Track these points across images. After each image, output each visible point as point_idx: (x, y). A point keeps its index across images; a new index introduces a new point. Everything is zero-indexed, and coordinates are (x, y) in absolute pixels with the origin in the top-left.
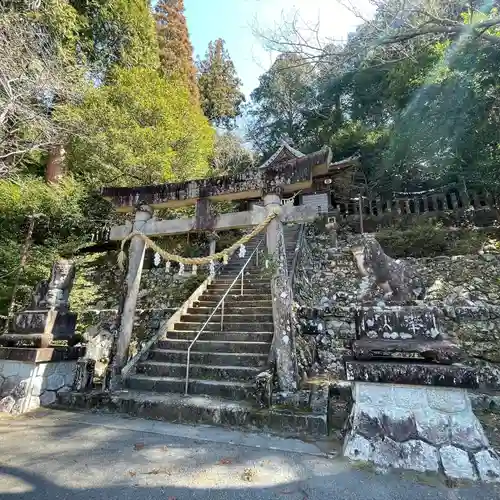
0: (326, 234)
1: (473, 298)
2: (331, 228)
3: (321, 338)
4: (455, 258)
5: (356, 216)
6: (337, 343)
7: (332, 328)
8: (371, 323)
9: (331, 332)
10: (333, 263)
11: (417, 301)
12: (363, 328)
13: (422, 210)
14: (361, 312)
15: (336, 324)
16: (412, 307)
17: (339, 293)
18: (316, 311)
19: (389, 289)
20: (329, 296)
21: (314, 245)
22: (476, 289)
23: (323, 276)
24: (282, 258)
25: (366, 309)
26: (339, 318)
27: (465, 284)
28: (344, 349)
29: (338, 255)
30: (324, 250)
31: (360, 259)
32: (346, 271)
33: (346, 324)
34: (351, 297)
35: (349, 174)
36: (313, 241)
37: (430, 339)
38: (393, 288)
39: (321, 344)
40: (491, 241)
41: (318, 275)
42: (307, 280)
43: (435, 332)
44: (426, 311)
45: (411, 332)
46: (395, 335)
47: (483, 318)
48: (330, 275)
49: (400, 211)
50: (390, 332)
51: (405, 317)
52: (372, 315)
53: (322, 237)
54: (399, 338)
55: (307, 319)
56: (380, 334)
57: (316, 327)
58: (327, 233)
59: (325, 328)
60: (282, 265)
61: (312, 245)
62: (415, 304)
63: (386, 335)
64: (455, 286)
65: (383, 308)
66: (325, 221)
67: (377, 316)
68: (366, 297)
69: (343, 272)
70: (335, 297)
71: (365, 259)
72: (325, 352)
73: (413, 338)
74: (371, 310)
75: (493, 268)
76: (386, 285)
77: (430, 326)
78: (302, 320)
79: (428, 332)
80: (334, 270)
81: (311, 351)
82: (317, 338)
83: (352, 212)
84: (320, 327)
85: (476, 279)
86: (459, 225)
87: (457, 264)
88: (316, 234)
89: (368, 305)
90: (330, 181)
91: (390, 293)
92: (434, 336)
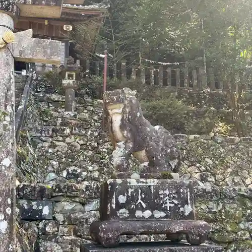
0: (60, 94)
1: (203, 179)
2: (69, 86)
3: (45, 226)
4: (192, 137)
5: (98, 78)
6: (66, 230)
7: (61, 212)
8: (122, 199)
9: (60, 217)
10: (68, 131)
11: (173, 174)
12: (114, 206)
13: (165, 84)
14: (113, 185)
15: (67, 206)
16: (169, 181)
17: (71, 169)
18: (42, 190)
19: (146, 158)
20: (58, 172)
21: (43, 106)
22: (207, 170)
23: (53, 146)
24: (9, 109)
25: (119, 181)
26: (72, 198)
27: (198, 165)
28: (73, 237)
29: (74, 122)
30: (55, 114)
31: (117, 120)
32: (82, 142)
33: (80, 207)
34: (84, 174)
35: (94, 24)
36: (42, 101)
37: (183, 217)
38: (150, 157)
39: (45, 233)
40: (221, 124)
41: (46, 144)
42: (31, 150)
43: (188, 209)
44: (182, 185)
45: (164, 210)
46: (148, 213)
47: (215, 198)
48: (62, 146)
49: (144, 81)
50: (143, 210)
51: (161, 192)
52: (125, 189)
53: (55, 97)
54: (152, 217)
55: (29, 200)
56: (132, 212)
57: (41, 211)
58: (63, 92)
59: (53, 212)
60: (8, 118)
61: (41, 105)
62: (171, 178)
63: (139, 213)
64: (189, 166)
65: (138, 181)
66: (62, 76)
67: (130, 191)
68: (119, 167)
69: (78, 142)
70: (65, 174)
71: (122, 120)
72: (48, 244)
73: (167, 217)
74: (125, 183)
75: (222, 150)
76: (143, 154)
77: (185, 202)
78: (21, 202)
79: (182, 209)
80: (68, 140)
81: (30, 244)
82: (41, 226)
83: (93, 72)
84: (46, 211)
85: (207, 160)
86: (195, 105)
87: (194, 143)
88: (46, 92)
89: (120, 176)
90: (71, 28)
91: (146, 164)
92: (187, 214)
